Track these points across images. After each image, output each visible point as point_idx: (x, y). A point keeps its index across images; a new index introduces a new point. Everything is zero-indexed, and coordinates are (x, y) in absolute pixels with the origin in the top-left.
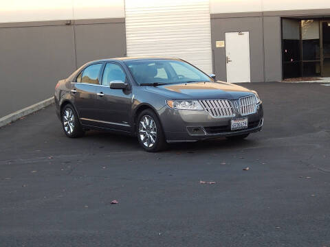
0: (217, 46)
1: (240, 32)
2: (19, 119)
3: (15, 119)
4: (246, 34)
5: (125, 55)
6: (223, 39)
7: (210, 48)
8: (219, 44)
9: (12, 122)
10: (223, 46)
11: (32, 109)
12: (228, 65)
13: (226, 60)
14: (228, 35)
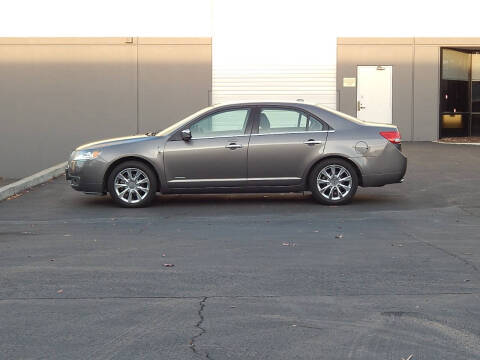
0: (345, 85)
1: (379, 66)
4: (389, 70)
6: (354, 75)
7: (335, 88)
8: (348, 82)
10: (354, 85)
12: (360, 113)
13: (356, 106)
14: (361, 70)
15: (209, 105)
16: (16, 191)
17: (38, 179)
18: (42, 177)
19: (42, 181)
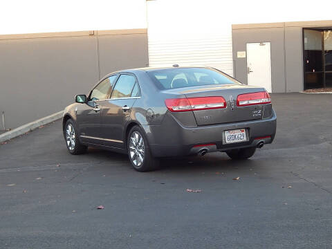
0: (239, 56)
1: (262, 43)
2: (38, 128)
3: (33, 128)
4: (268, 45)
5: (147, 65)
6: (245, 49)
7: (232, 59)
8: (240, 55)
9: (31, 131)
10: (244, 56)
11: (52, 118)
12: (249, 76)
13: (247, 71)
14: (249, 46)
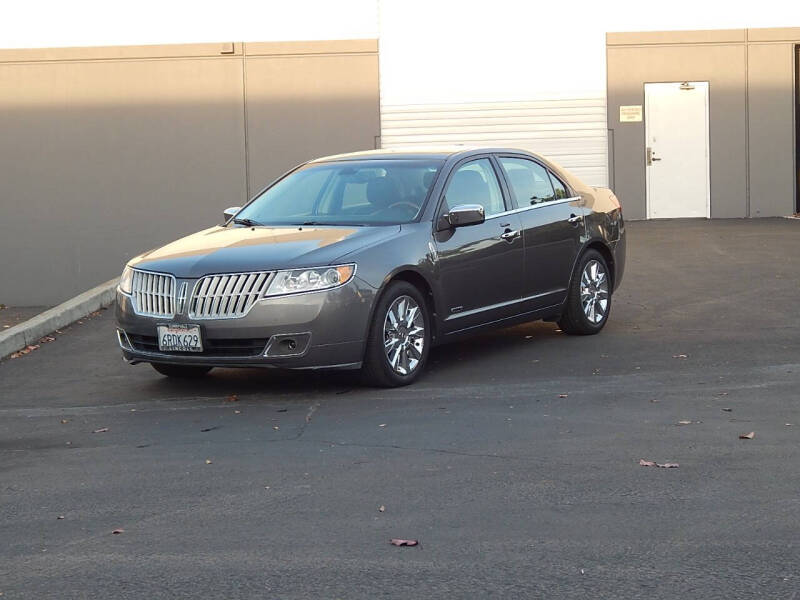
0: (623, 118)
1: (685, 84)
4: (701, 89)
6: (639, 98)
7: (604, 125)
8: (628, 114)
10: (639, 118)
12: (651, 170)
13: (644, 158)
15: (377, 146)
16: (28, 340)
17: (71, 311)
18: (79, 307)
19: (78, 315)
